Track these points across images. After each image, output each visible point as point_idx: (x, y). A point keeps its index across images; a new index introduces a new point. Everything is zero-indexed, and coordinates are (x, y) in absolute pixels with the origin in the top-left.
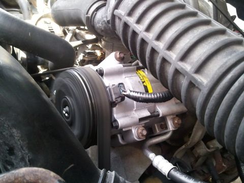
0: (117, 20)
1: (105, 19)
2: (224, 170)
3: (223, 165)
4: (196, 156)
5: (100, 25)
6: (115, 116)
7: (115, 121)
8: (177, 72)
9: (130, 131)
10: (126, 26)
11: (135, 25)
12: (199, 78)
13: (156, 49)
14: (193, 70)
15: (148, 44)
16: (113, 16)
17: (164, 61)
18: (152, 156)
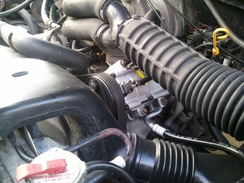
0: (121, 41)
1: (110, 39)
2: (202, 133)
3: (201, 128)
4: (181, 123)
5: (106, 42)
6: (126, 102)
7: (127, 105)
8: (164, 73)
9: (136, 110)
10: (128, 45)
11: (135, 45)
12: (176, 76)
13: (150, 60)
14: (173, 72)
15: (144, 57)
16: (118, 38)
17: (155, 67)
18: (151, 125)
